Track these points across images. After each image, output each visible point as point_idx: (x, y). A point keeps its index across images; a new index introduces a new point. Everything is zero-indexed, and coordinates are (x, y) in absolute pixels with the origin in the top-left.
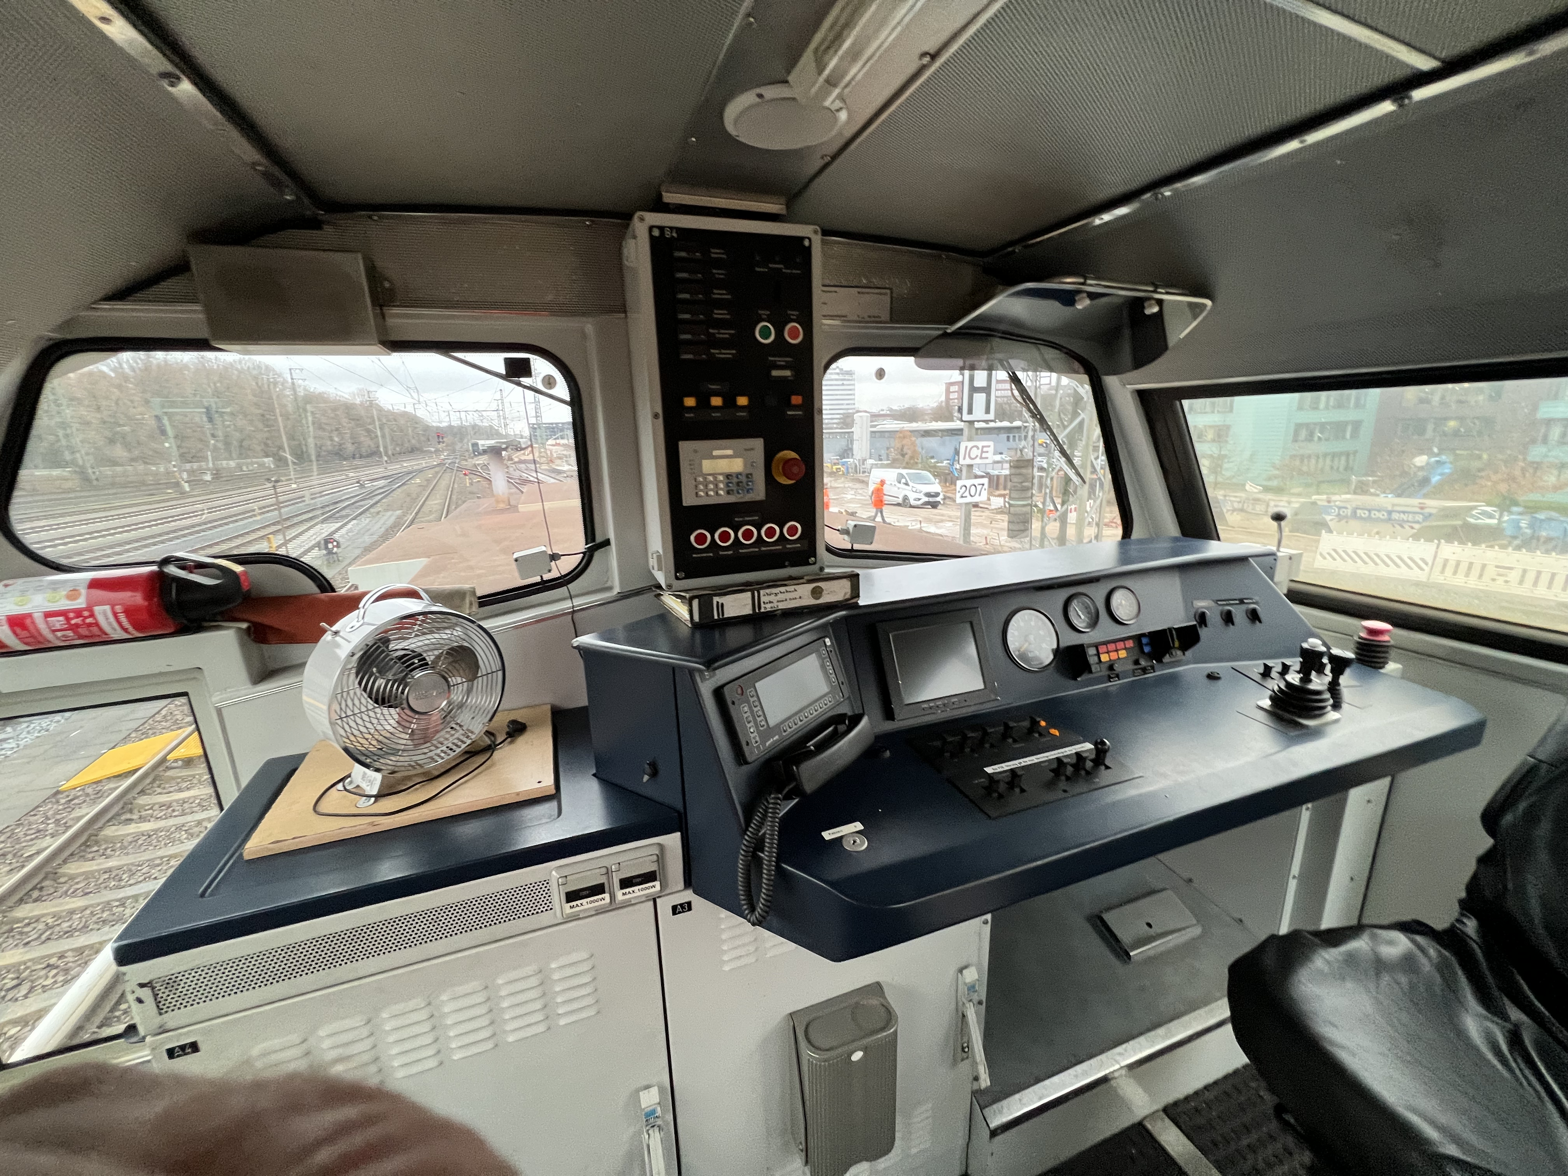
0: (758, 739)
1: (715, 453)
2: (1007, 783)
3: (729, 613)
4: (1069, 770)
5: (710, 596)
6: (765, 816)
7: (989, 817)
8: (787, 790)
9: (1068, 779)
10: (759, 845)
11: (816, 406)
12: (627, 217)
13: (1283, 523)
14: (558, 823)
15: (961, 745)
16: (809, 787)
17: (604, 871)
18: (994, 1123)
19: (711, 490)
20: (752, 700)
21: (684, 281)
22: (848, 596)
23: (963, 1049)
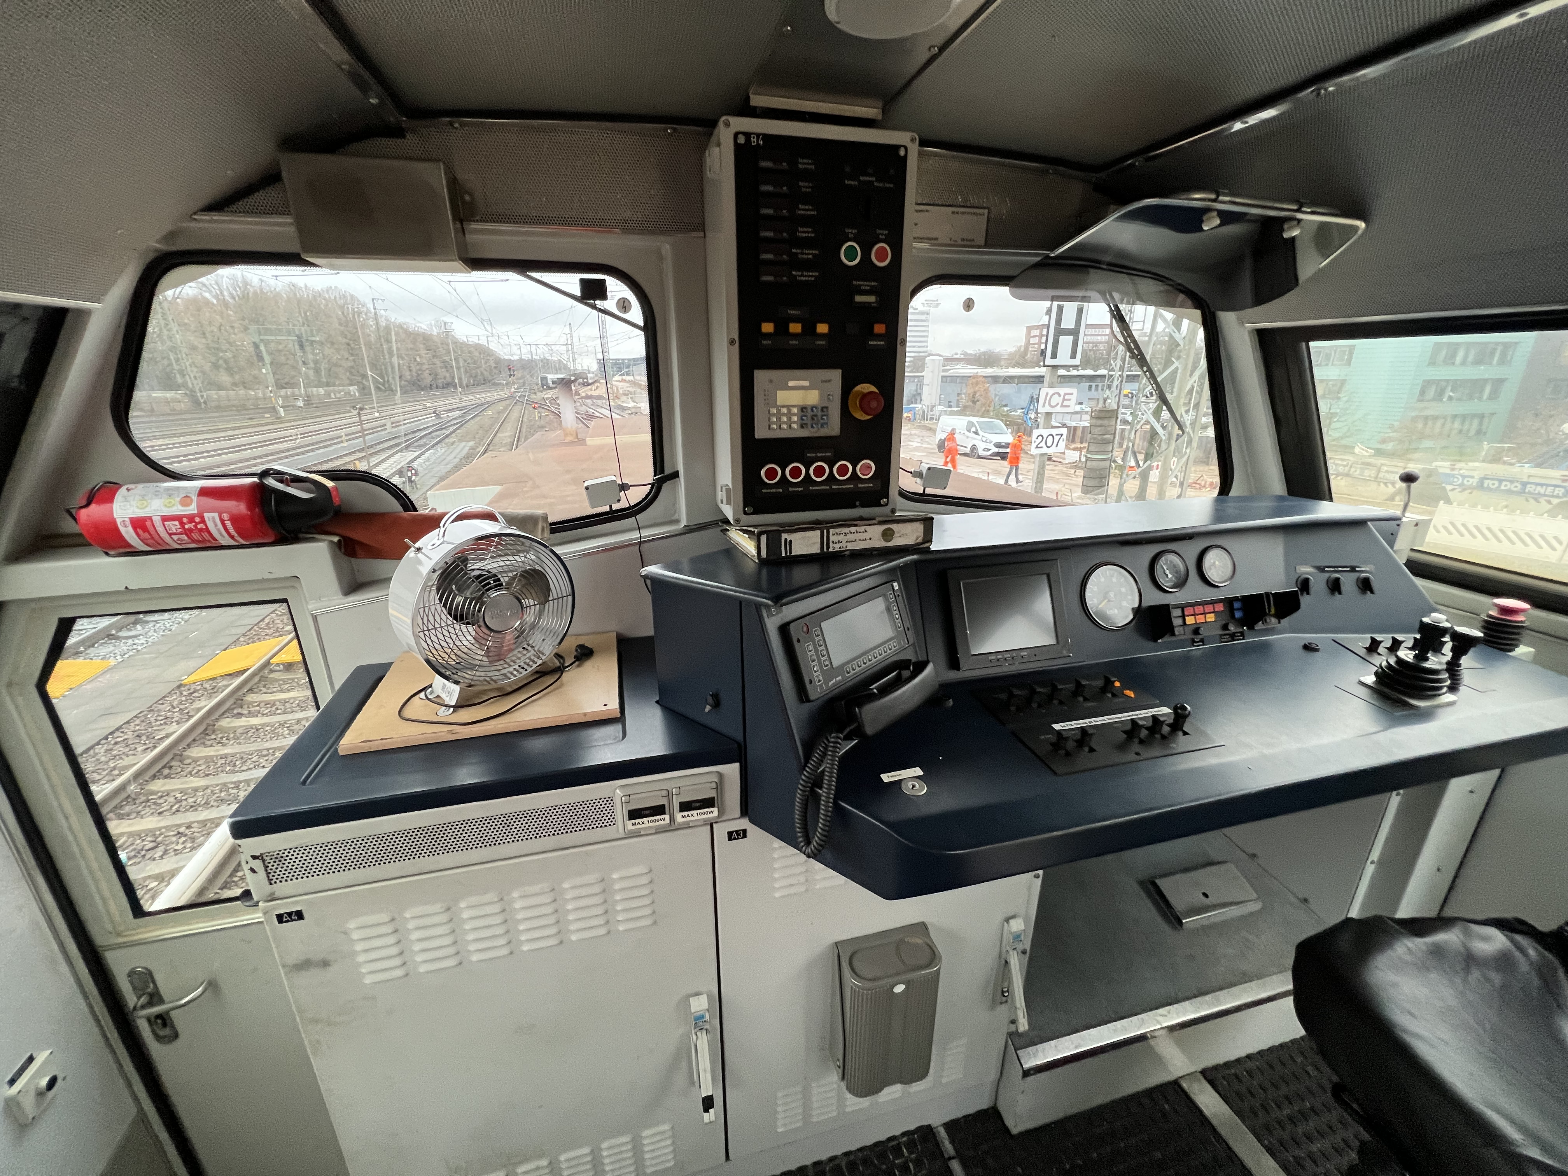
0: (821, 678)
1: (791, 384)
2: (1077, 741)
3: (797, 550)
4: (1144, 733)
5: (779, 533)
6: (824, 755)
7: (1055, 773)
8: (848, 730)
9: (1141, 742)
10: (817, 782)
11: (899, 338)
12: (711, 124)
13: (1413, 485)
14: (623, 745)
15: (1029, 700)
16: (870, 730)
17: (664, 793)
18: (1026, 1066)
19: (784, 423)
20: (817, 639)
21: (768, 194)
22: (920, 540)
23: (1003, 992)
